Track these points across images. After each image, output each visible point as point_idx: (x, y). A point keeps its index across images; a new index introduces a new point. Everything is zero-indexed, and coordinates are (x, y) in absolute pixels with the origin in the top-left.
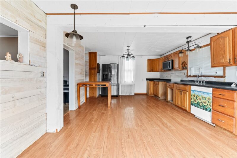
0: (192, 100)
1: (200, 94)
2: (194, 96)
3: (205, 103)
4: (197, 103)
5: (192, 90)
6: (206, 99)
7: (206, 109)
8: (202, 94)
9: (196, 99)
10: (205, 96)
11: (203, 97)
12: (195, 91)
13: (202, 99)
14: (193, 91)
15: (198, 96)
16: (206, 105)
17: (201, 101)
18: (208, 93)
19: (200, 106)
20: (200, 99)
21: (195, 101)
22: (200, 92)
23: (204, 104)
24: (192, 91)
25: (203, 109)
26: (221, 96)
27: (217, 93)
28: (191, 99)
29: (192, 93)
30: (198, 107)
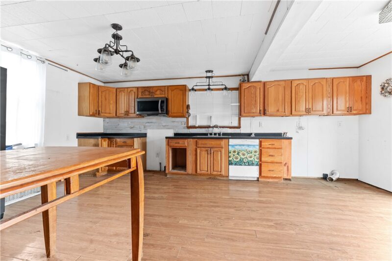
0: (230, 159)
1: (243, 148)
2: (234, 152)
3: (251, 157)
4: (240, 160)
5: (231, 145)
6: (251, 153)
7: (253, 164)
8: (247, 148)
9: (237, 155)
10: (251, 149)
11: (248, 150)
12: (236, 145)
13: (246, 154)
14: (233, 146)
15: (240, 151)
16: (252, 159)
17: (245, 157)
18: (254, 145)
19: (244, 163)
20: (244, 155)
21: (237, 158)
22: (243, 145)
23: (250, 159)
24: (230, 147)
25: (249, 165)
26: (270, 146)
27: (267, 144)
28: (229, 157)
29: (231, 149)
30: (241, 165)
